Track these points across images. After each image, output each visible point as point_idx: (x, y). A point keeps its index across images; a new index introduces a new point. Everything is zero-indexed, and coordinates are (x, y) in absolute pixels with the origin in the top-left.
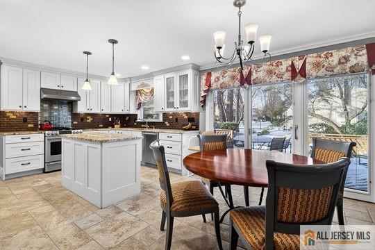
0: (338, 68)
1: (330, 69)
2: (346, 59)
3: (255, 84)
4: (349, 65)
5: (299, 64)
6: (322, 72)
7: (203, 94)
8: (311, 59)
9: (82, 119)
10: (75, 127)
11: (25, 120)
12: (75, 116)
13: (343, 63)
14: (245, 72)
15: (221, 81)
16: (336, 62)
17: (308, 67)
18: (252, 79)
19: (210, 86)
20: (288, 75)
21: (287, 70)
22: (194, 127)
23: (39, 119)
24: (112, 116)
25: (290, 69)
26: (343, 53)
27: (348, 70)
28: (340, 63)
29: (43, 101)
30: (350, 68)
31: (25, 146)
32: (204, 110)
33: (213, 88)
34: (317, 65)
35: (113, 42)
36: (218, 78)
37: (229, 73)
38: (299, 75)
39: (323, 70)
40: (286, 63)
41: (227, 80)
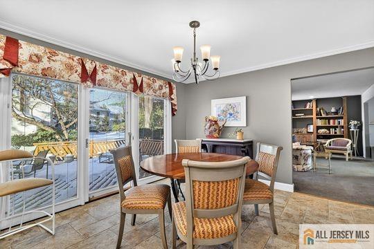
3: (100, 85)
6: (151, 91)
17: (144, 85)
18: (97, 78)
20: (130, 87)
25: (132, 81)
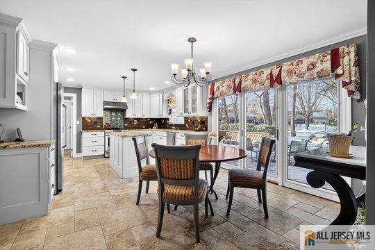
0: (307, 74)
1: (301, 75)
2: (313, 65)
3: (244, 91)
4: (316, 71)
5: (276, 72)
6: (295, 78)
7: (209, 101)
8: (285, 68)
9: (131, 123)
10: (126, 128)
11: (96, 123)
12: (126, 120)
13: (311, 69)
14: (237, 81)
15: (221, 90)
16: (305, 68)
17: (283, 74)
18: (242, 87)
19: (213, 94)
20: (267, 83)
21: (267, 79)
22: (204, 129)
23: (104, 122)
24: (151, 119)
25: (269, 77)
26: (311, 60)
27: (315, 76)
28: (308, 69)
29: (105, 109)
30: (317, 73)
31: (94, 139)
32: (211, 114)
33: (215, 96)
34: (290, 72)
35: (134, 70)
36: (218, 87)
37: (226, 83)
38: (276, 83)
39: (295, 77)
40: (267, 72)
41: (224, 88)
